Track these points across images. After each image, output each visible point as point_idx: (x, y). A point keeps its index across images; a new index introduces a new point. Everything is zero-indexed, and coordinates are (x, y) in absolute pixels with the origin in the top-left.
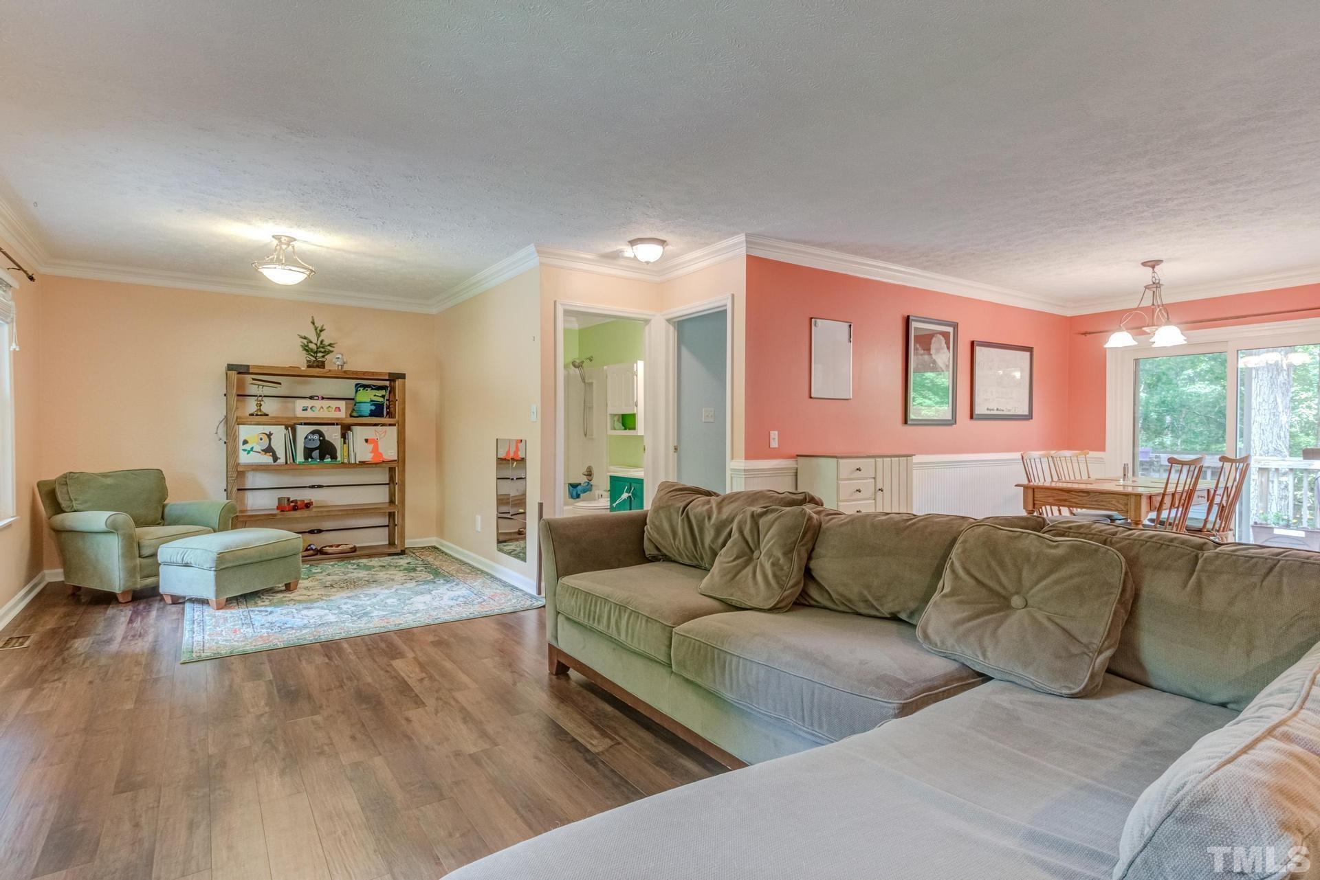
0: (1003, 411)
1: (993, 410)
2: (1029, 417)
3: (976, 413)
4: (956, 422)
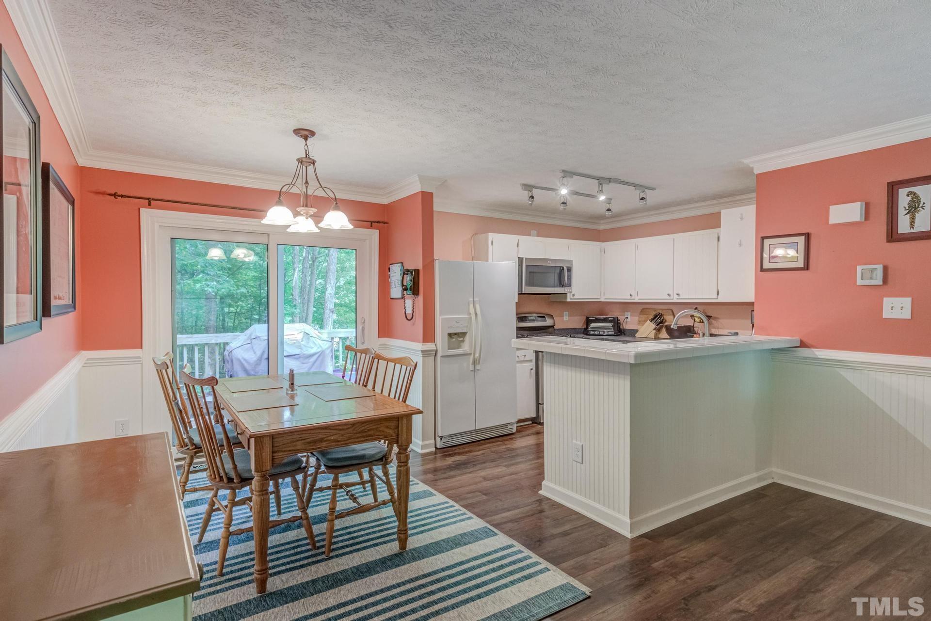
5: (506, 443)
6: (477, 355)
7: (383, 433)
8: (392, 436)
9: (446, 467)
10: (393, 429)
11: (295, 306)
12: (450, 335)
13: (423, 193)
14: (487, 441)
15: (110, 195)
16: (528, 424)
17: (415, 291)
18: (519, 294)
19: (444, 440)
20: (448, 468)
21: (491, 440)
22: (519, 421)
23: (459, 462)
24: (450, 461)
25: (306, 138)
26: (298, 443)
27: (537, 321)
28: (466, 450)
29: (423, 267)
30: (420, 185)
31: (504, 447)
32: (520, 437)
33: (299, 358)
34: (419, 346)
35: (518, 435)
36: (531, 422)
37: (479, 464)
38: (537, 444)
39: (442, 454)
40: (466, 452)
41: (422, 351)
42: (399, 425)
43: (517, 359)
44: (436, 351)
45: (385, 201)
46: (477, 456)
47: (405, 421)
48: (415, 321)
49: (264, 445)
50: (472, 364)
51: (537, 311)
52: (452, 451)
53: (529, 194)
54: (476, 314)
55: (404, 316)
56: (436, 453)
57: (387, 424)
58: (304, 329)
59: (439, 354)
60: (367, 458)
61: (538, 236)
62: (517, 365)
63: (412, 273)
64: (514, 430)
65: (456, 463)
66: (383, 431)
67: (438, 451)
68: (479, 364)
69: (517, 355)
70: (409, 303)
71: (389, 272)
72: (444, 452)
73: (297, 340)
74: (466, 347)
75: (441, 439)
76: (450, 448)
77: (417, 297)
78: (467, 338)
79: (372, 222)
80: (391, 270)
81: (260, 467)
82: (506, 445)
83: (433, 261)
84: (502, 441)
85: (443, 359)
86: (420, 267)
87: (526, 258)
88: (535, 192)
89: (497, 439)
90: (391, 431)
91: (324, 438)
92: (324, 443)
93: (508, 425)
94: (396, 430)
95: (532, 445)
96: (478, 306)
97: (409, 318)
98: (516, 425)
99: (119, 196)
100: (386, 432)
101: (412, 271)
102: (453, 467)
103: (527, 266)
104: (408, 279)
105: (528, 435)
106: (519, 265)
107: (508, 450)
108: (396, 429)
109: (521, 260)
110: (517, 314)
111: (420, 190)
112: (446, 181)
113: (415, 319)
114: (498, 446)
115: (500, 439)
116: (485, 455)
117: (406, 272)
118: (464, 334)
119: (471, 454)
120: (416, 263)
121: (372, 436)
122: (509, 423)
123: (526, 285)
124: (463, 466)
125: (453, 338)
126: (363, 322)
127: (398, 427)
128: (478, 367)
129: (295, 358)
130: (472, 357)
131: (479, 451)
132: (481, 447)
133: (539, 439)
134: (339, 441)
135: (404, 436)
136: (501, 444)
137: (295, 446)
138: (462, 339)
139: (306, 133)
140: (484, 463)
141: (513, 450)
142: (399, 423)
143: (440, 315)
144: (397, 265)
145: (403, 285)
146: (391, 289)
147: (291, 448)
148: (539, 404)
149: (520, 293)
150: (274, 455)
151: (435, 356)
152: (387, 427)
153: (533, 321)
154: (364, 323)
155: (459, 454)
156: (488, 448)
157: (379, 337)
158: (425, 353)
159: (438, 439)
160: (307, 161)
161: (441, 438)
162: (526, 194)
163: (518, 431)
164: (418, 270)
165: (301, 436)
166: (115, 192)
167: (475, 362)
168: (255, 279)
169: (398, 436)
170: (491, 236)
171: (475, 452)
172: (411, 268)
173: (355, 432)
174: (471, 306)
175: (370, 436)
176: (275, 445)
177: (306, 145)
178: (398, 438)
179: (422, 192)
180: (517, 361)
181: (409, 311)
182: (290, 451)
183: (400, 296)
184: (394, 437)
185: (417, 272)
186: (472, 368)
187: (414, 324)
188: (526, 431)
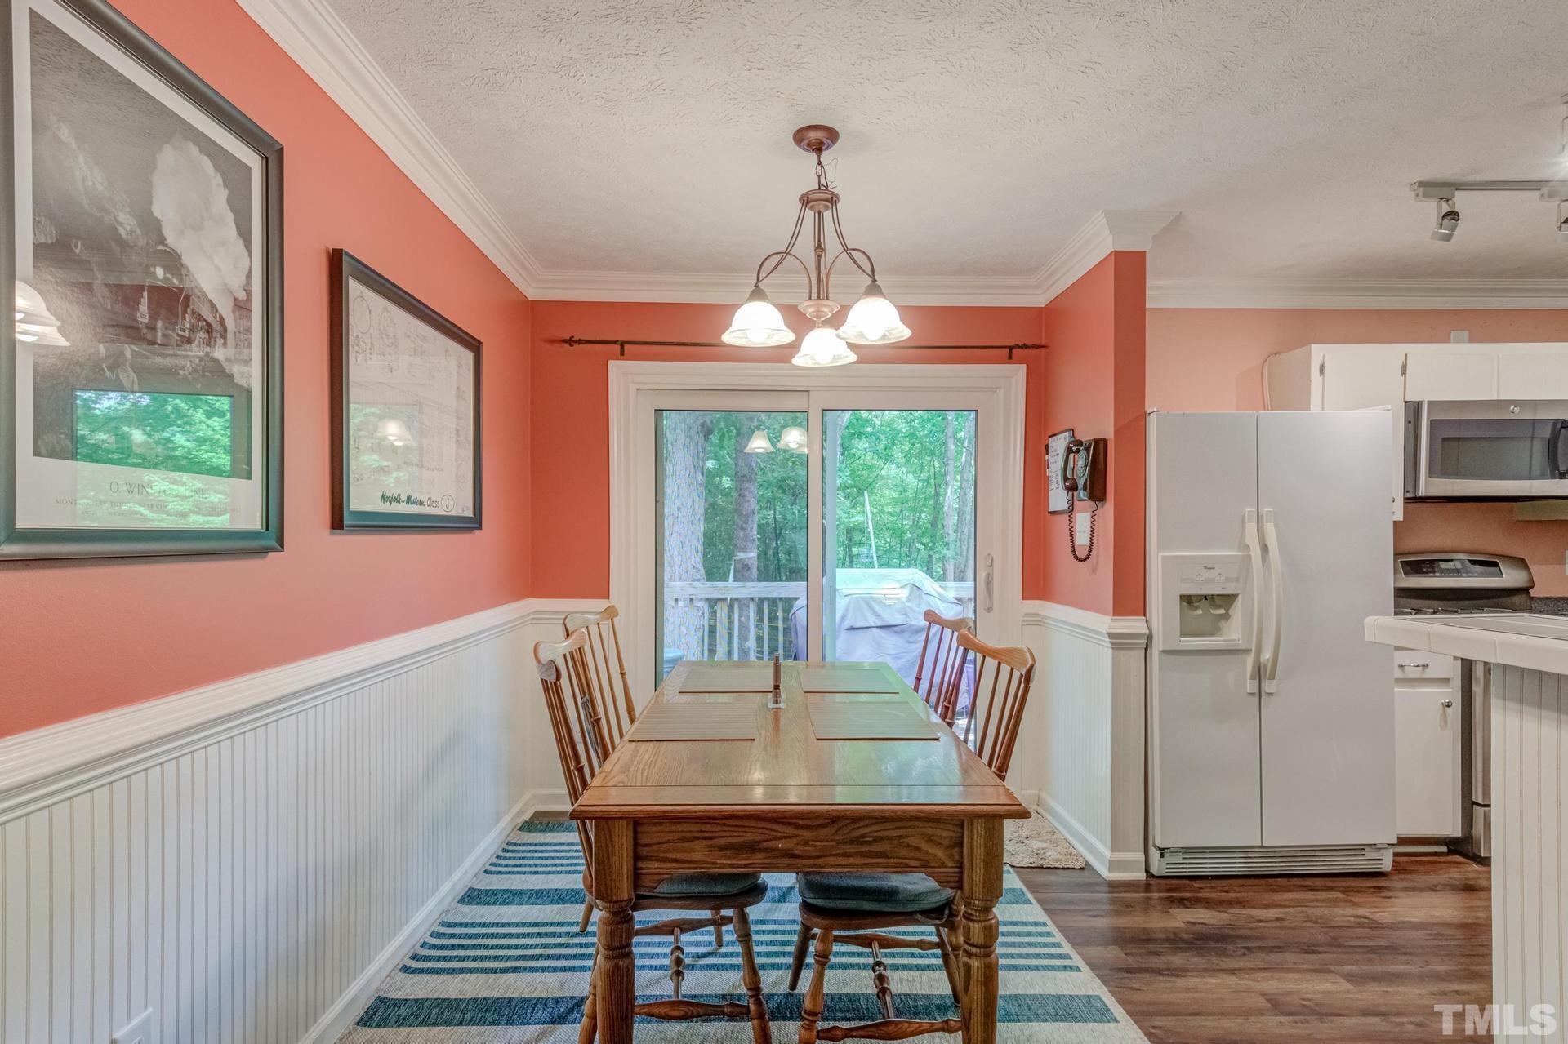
0: (421, 504)
1: (397, 500)
2: (473, 523)
3: (352, 508)
4: (282, 545)
5: (1355, 900)
6: (1267, 655)
7: (917, 855)
8: (943, 865)
9: (1162, 936)
10: (947, 847)
11: (947, 544)
12: (1188, 600)
13: (1118, 255)
14: (1297, 881)
15: (564, 341)
16: (1436, 854)
17: (1096, 491)
18: (1407, 500)
19: (1168, 858)
20: (1168, 940)
21: (1309, 882)
22: (1403, 841)
23: (1204, 929)
24: (1180, 919)
25: (818, 148)
26: (697, 845)
27: (1469, 573)
28: (1232, 895)
29: (1116, 432)
30: (1110, 238)
31: (1350, 911)
32: (1406, 890)
33: (903, 631)
34: (1104, 623)
35: (1396, 882)
36: (1444, 849)
37: (1262, 949)
38: (1464, 926)
39: (1164, 895)
40: (1231, 903)
41: (1111, 635)
42: (963, 837)
43: (1398, 674)
44: (1150, 638)
45: (1040, 300)
46: (1261, 921)
47: (980, 828)
48: (1097, 561)
49: (615, 838)
50: (1253, 678)
51: (1467, 545)
52: (1190, 891)
53: (1439, 208)
54: (1265, 549)
55: (1070, 550)
56: (1147, 887)
57: (930, 831)
58: (913, 579)
59: (1157, 645)
60: (899, 901)
61: (1472, 340)
62: (1396, 689)
63: (1087, 449)
64: (1387, 864)
65: (1197, 928)
66: (918, 848)
67: (1152, 881)
68: (1272, 677)
69: (1397, 663)
70: (1082, 520)
71: (1047, 454)
72: (1170, 890)
73: (898, 599)
74: (1234, 632)
75: (1162, 855)
76: (1187, 882)
77: (1102, 506)
78: (1237, 609)
79: (1011, 348)
80: (1050, 450)
81: (606, 890)
82: (1355, 904)
83: (1144, 416)
84: (1346, 891)
85: (1167, 657)
86: (1107, 431)
87: (1430, 403)
88: (1461, 201)
89: (1329, 882)
90: (939, 853)
91: (759, 842)
92: (760, 855)
93: (1367, 848)
94: (955, 851)
95: (1448, 925)
96: (1270, 528)
97: (1082, 555)
98: (1392, 851)
99: (576, 342)
100: (927, 852)
101: (1089, 446)
102: (1182, 940)
103: (1433, 423)
104: (1080, 461)
105: (1433, 889)
106: (1407, 422)
107: (1361, 925)
108: (953, 847)
109: (1413, 410)
110: (1397, 554)
111: (1112, 250)
112: (1179, 217)
113: (1098, 556)
114: (1334, 903)
115: (1339, 882)
116: (1286, 923)
117: (1074, 447)
118: (1228, 600)
119: (1243, 911)
120: (1100, 424)
121: (887, 857)
122: (1370, 845)
123: (1431, 473)
124: (1213, 944)
125: (1198, 607)
126: (989, 563)
127: (960, 844)
128: (1268, 686)
129: (895, 632)
130: (1250, 660)
131: (1267, 907)
132: (1277, 897)
133: (1472, 908)
134: (797, 856)
135: (979, 872)
136: (1341, 901)
137: (692, 850)
138: (1222, 611)
139: (819, 135)
140: (1279, 949)
141: (1375, 926)
142: (963, 833)
143: (1160, 549)
144: (1059, 436)
145: (1066, 478)
146: (1050, 493)
147: (679, 856)
148: (1471, 805)
149: (1410, 495)
150: (641, 864)
151: (1146, 650)
152: (930, 839)
153: (1457, 572)
154: (991, 566)
155: (1207, 903)
156: (1298, 903)
157: (1023, 599)
158: (1119, 641)
159: (1155, 854)
160: (821, 200)
161: (1162, 852)
162: (1431, 209)
163: (1399, 869)
164: (1105, 441)
165: (703, 828)
166: (570, 336)
167: (1259, 673)
168: (895, 502)
169: (961, 866)
170: (1317, 351)
171: (1254, 907)
172: (1086, 436)
173: (839, 837)
174: (1251, 527)
175: (881, 855)
176: (644, 841)
177: (820, 163)
178: (961, 873)
179: (1116, 253)
180: (1398, 681)
181: (1082, 540)
182: (676, 861)
183: (1064, 506)
184: (951, 870)
185: (1100, 445)
186: (1250, 686)
187: (1094, 570)
188: (1427, 873)
